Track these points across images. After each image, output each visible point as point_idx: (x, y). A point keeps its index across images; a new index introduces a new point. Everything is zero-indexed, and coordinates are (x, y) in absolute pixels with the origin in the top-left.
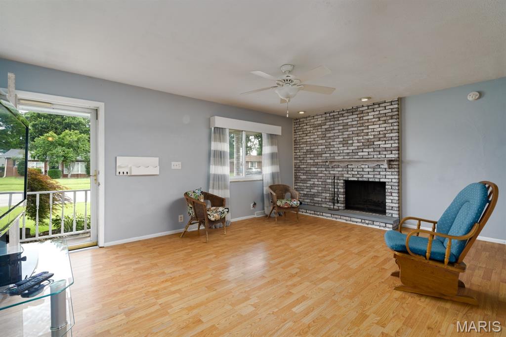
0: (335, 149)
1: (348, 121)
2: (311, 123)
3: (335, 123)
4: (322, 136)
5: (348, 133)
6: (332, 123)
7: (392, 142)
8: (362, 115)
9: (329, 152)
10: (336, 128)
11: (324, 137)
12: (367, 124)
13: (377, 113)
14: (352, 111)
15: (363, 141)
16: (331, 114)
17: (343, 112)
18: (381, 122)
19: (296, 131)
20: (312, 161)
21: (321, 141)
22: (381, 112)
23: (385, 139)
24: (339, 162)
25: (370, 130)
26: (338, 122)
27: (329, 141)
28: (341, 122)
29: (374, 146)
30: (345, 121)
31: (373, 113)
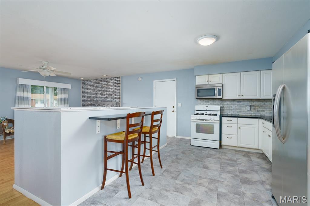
0: (98, 97)
1: (103, 84)
2: (89, 84)
3: (99, 84)
4: (93, 90)
5: (103, 90)
6: (98, 84)
7: (117, 95)
8: (108, 82)
9: (96, 98)
10: (99, 87)
11: (94, 91)
12: (110, 86)
13: (113, 82)
14: (105, 80)
15: (108, 94)
16: (97, 80)
17: (101, 80)
18: (114, 86)
19: (83, 87)
20: (90, 102)
21: (93, 93)
22: (114, 81)
23: (115, 93)
24: (100, 103)
25: (111, 89)
26: (100, 84)
27: (96, 93)
28: (101, 84)
29: (112, 96)
30: (102, 84)
31: (111, 82)
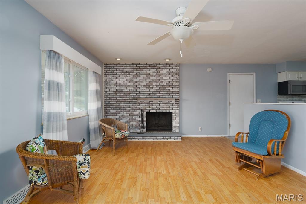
0: (140, 90)
1: (150, 72)
2: (120, 70)
3: (141, 72)
4: (130, 80)
5: (149, 80)
6: (139, 72)
7: (176, 88)
8: (159, 70)
9: (136, 92)
10: (141, 76)
11: (131, 81)
12: (162, 76)
13: (168, 70)
14: (153, 66)
15: (159, 86)
16: (137, 66)
17: (146, 66)
18: (171, 76)
19: (107, 74)
20: (121, 99)
21: (129, 84)
22: (171, 70)
23: (173, 86)
24: (143, 99)
25: (164, 80)
26: (143, 72)
27: (136, 84)
28: (145, 72)
29: (166, 90)
30: (148, 72)
31: (166, 70)
